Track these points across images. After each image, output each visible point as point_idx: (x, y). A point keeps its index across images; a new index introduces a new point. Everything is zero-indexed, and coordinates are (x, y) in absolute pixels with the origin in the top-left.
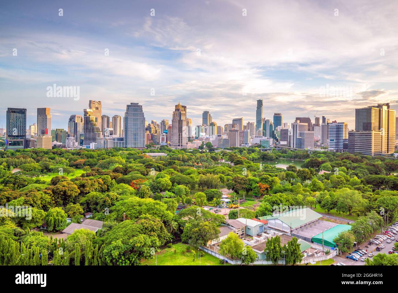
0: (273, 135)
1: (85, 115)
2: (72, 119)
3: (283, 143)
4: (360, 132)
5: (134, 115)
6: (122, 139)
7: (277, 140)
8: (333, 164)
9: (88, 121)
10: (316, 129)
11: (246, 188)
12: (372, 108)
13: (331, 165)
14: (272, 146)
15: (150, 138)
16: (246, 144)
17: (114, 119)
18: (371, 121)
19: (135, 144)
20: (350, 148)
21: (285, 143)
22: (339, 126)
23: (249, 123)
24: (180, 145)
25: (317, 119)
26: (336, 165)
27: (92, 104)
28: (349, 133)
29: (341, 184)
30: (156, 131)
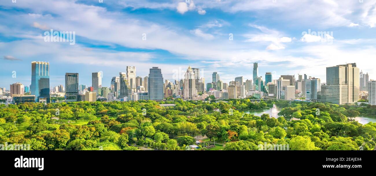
0: (263, 89)
1: (120, 77)
2: (113, 80)
3: (270, 95)
4: (330, 86)
5: (155, 76)
6: (146, 94)
7: (267, 93)
8: (303, 112)
9: (122, 81)
10: (299, 84)
11: (217, 135)
12: (340, 66)
13: (301, 113)
14: (263, 98)
15: (170, 93)
16: (242, 96)
17: (145, 80)
18: (339, 77)
19: (156, 97)
20: (323, 99)
21: (272, 95)
22: (314, 81)
23: (247, 80)
24: (191, 97)
25: (300, 77)
26: (306, 113)
27: (128, 69)
28: (321, 87)
29: (303, 130)
30: (175, 87)
